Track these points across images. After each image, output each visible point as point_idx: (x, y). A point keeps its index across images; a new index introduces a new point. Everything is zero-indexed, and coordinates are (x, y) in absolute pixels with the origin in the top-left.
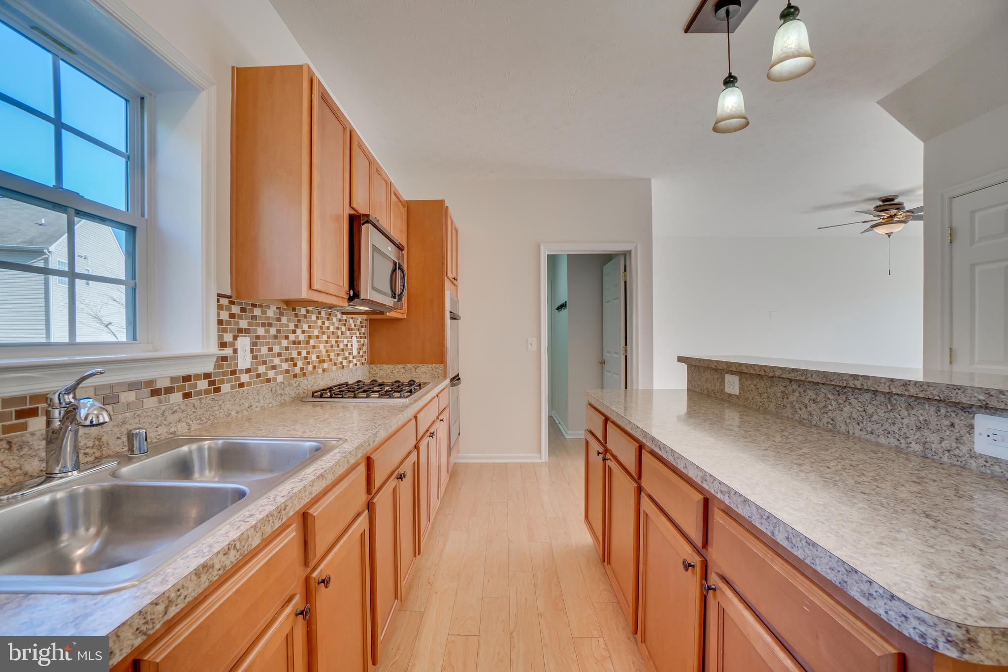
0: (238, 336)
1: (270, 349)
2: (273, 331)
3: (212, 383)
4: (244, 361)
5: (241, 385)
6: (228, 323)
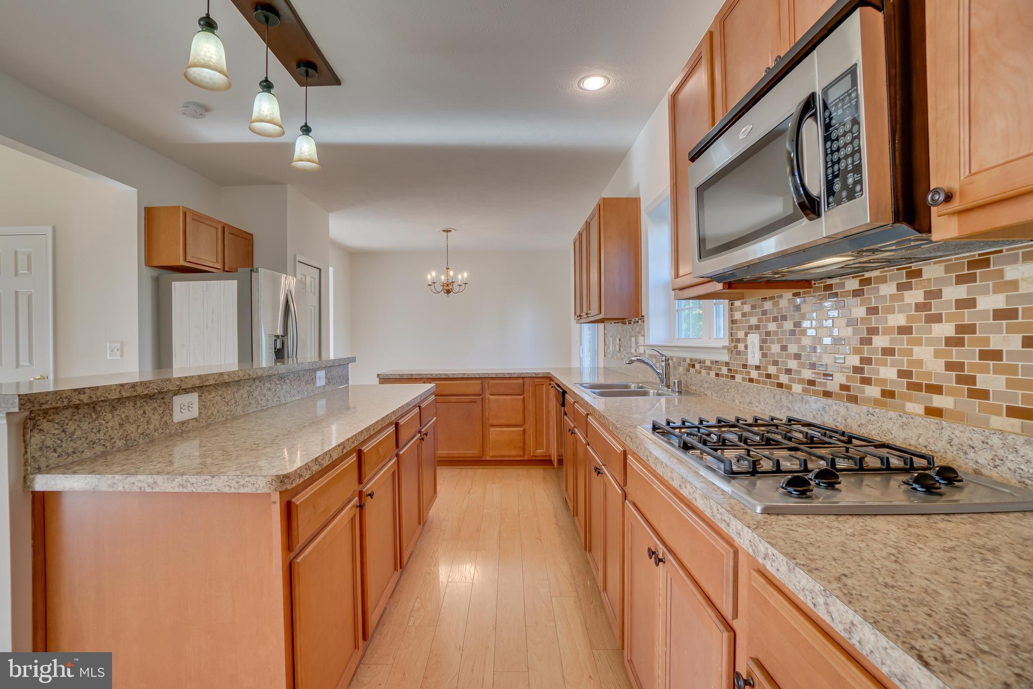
0: (749, 333)
1: (784, 348)
2: (788, 325)
3: (729, 371)
4: (754, 357)
5: (751, 380)
6: (741, 321)
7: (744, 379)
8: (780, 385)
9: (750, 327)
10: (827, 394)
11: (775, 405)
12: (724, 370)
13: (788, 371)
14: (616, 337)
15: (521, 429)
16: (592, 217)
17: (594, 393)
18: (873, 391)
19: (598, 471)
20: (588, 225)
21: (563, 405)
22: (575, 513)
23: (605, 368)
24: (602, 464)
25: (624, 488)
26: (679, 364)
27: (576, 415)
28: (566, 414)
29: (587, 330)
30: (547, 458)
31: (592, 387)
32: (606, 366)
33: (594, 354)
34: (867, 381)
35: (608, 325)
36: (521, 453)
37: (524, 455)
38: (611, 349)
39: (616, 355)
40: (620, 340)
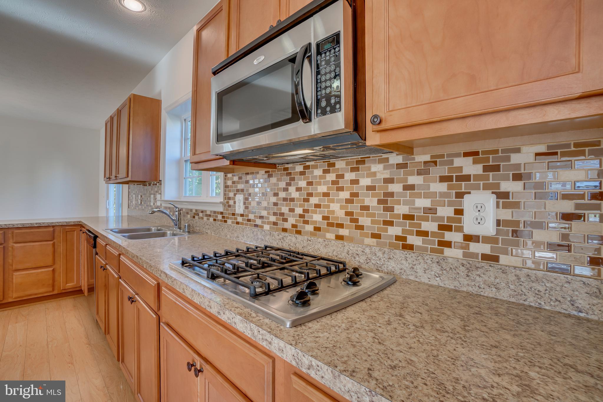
0: (237, 194)
3: (223, 217)
4: (240, 209)
5: (238, 223)
6: (232, 187)
7: (233, 223)
8: (256, 226)
9: (238, 191)
10: (285, 230)
11: (254, 237)
12: (220, 217)
13: (261, 217)
14: (138, 194)
15: (51, 269)
16: (123, 106)
17: (123, 236)
18: (310, 228)
19: (132, 300)
20: (119, 112)
21: (95, 246)
22: (107, 331)
23: (128, 216)
24: (135, 294)
25: (158, 313)
26: (188, 213)
27: (107, 255)
28: (97, 254)
29: (113, 188)
30: (78, 289)
31: (121, 231)
32: (129, 214)
33: (120, 206)
34: (306, 222)
35: (132, 186)
36: (51, 289)
37: (53, 290)
38: (134, 203)
39: (138, 207)
40: (141, 196)
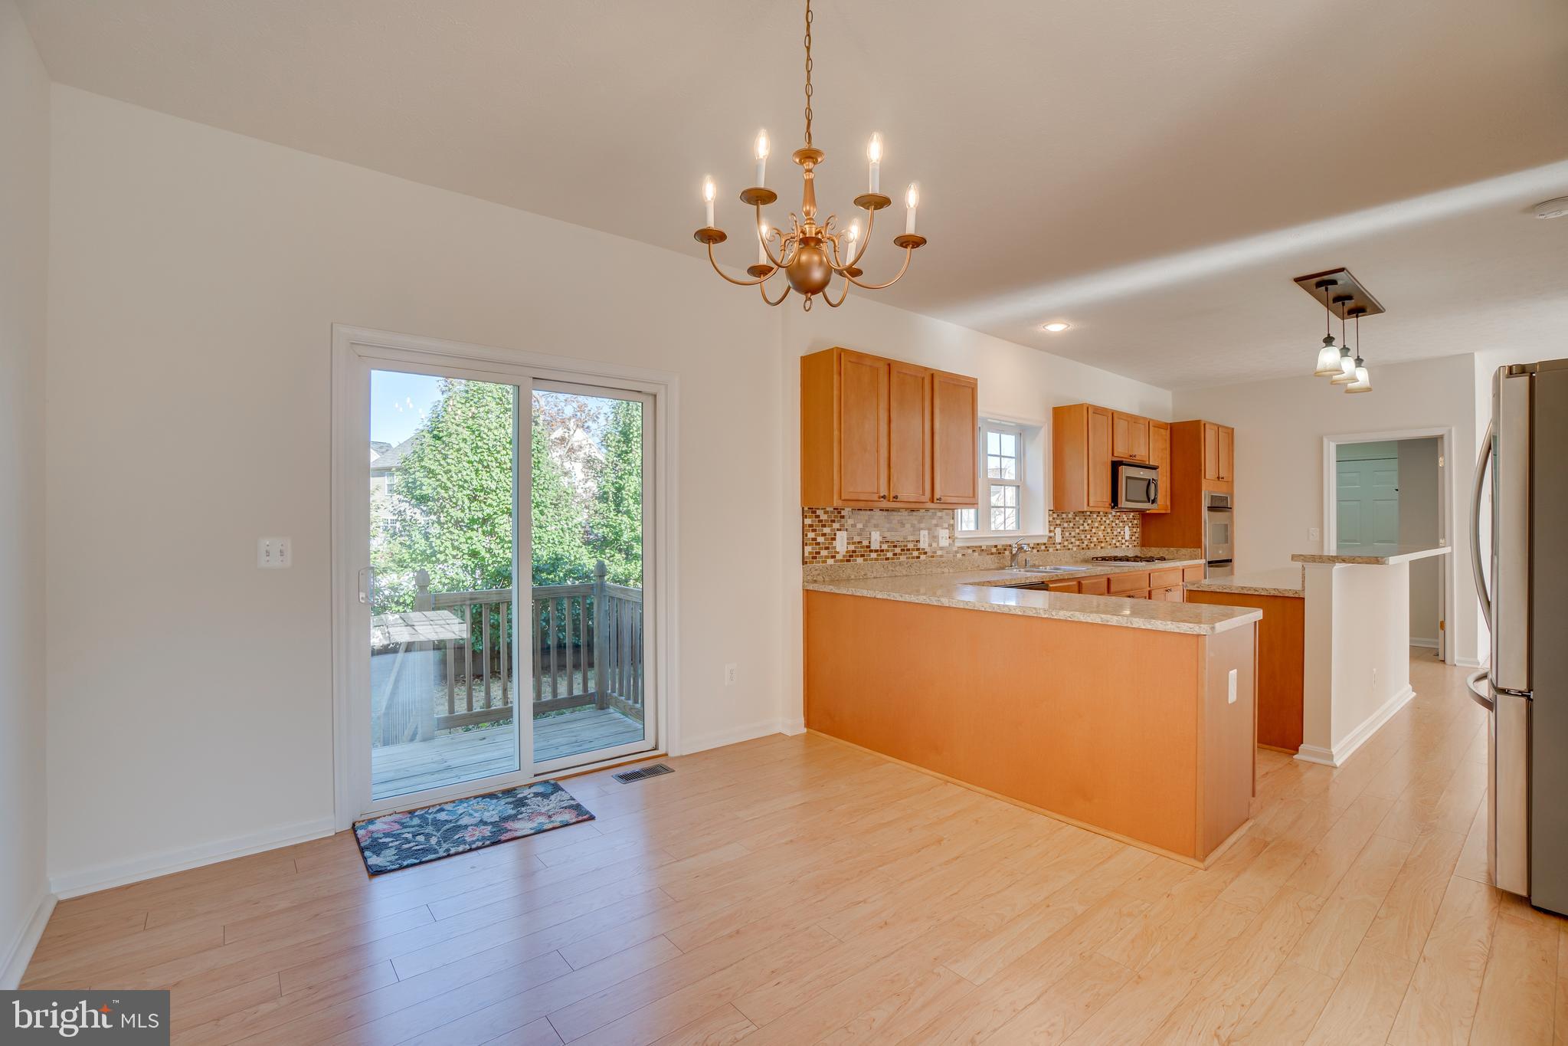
0: (1056, 527)
1: (1070, 534)
2: (1071, 525)
3: (1046, 547)
4: (1058, 539)
5: (1057, 550)
6: (1052, 522)
8: (1069, 549)
9: (1057, 525)
12: (1043, 547)
13: (1072, 543)
